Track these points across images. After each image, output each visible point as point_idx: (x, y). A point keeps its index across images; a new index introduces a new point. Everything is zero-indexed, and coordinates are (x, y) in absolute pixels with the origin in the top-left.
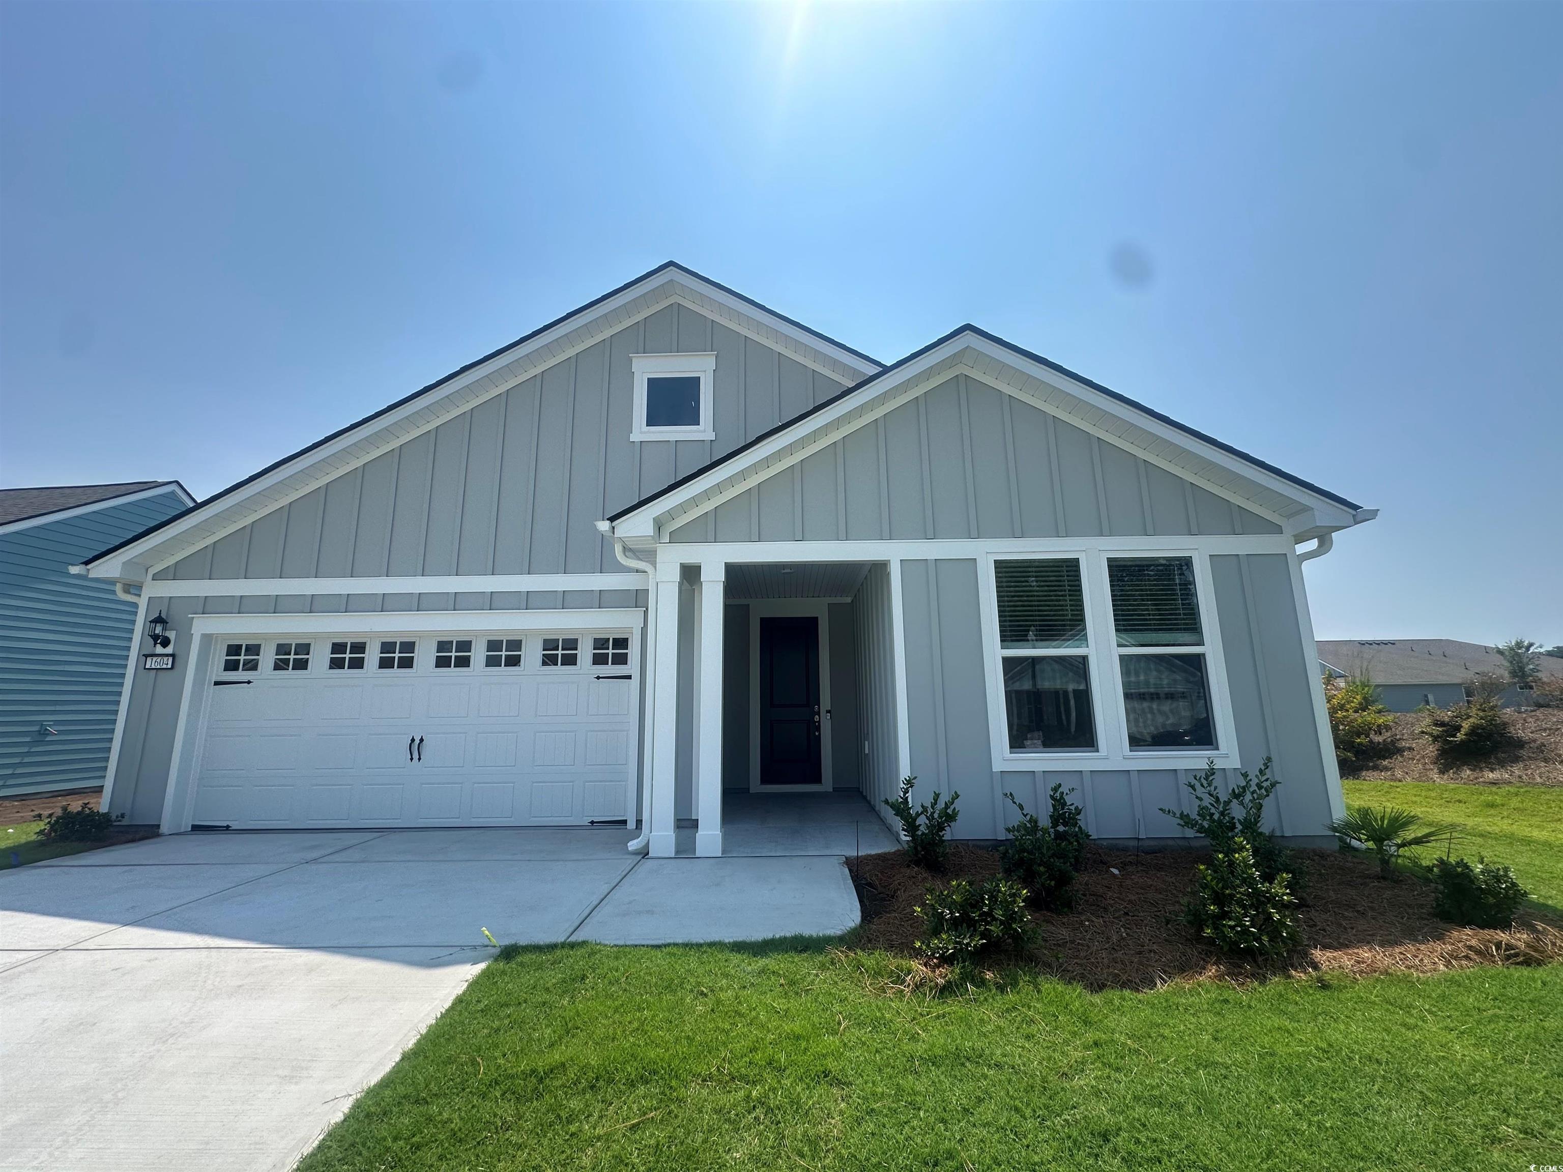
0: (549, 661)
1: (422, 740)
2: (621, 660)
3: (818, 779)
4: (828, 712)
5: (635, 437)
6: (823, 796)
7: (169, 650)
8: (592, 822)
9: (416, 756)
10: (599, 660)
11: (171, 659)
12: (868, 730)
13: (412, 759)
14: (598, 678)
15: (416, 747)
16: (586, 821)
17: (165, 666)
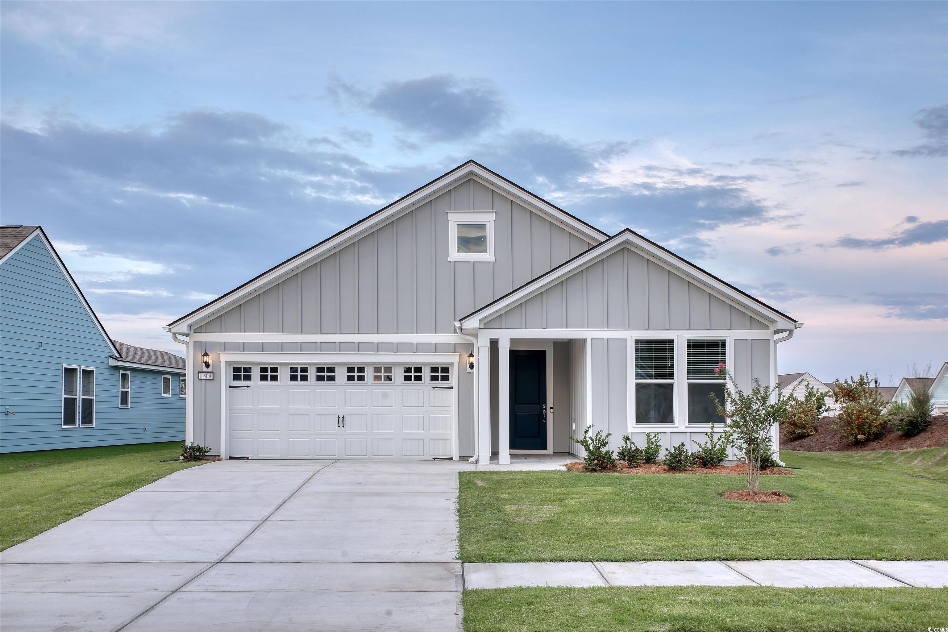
0: (407, 378)
1: (343, 418)
2: (445, 378)
3: (545, 448)
4: (551, 408)
5: (451, 259)
6: (548, 456)
7: (210, 370)
8: (434, 459)
9: (341, 425)
10: (434, 378)
11: (212, 374)
12: (575, 418)
13: (339, 427)
14: (434, 388)
15: (341, 421)
16: (431, 457)
17: (209, 378)
